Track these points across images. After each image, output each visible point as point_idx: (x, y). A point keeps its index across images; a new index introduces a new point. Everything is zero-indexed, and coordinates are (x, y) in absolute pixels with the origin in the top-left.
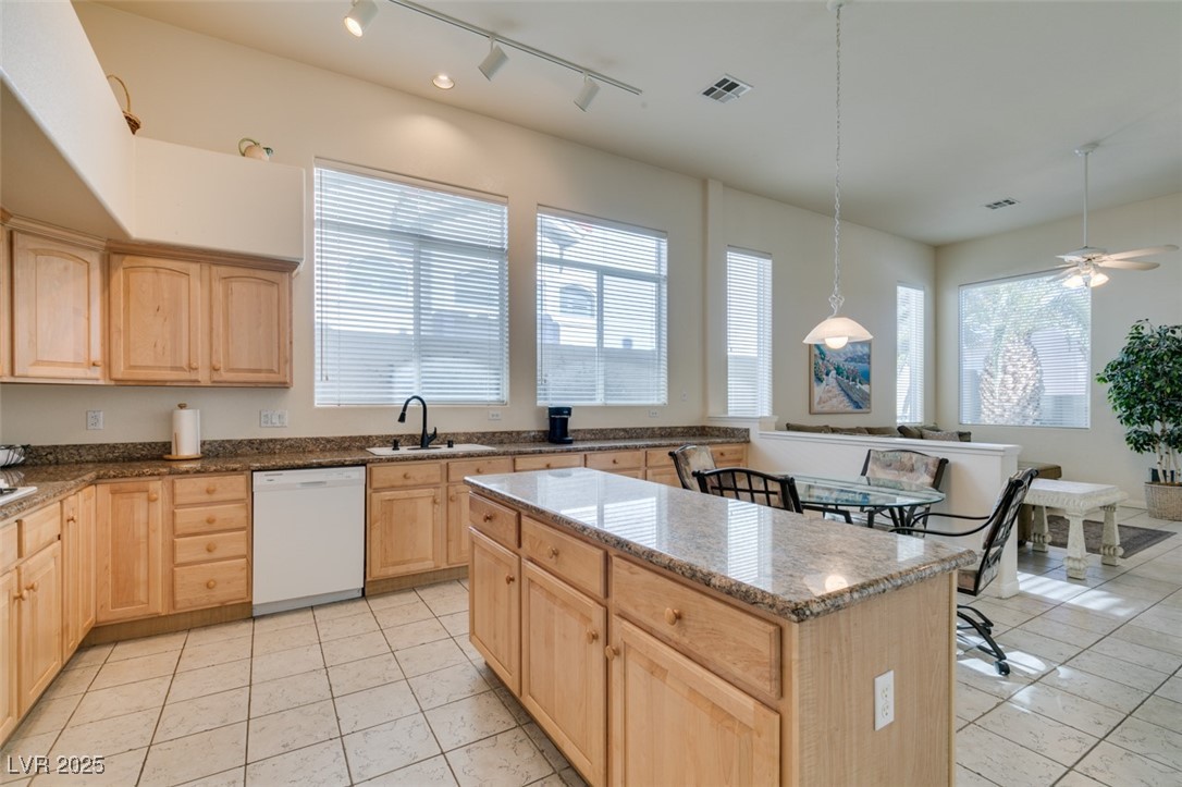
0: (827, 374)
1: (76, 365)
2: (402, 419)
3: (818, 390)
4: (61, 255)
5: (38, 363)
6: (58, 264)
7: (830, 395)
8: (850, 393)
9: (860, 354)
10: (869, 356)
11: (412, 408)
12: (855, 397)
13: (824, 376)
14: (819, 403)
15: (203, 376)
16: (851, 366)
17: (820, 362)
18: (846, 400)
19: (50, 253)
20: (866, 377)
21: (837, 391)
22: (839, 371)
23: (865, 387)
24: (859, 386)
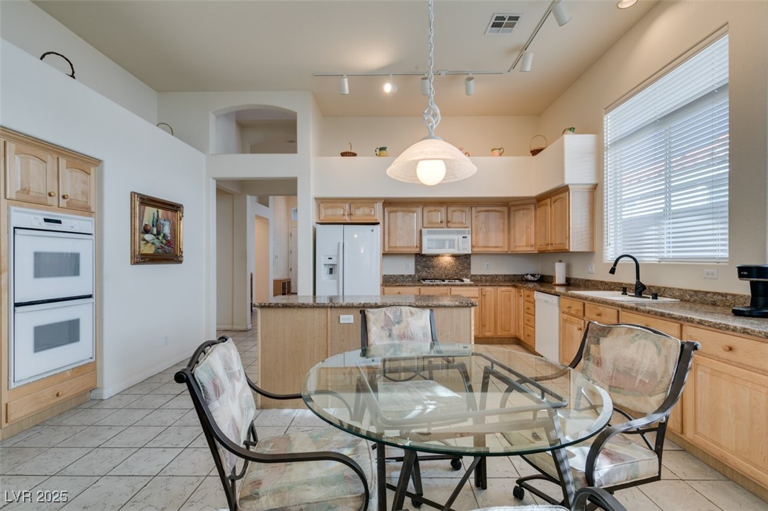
1: (527, 246)
2: (612, 271)
4: (523, 209)
5: (516, 247)
6: (521, 212)
11: (622, 264)
15: (550, 248)
19: (520, 210)
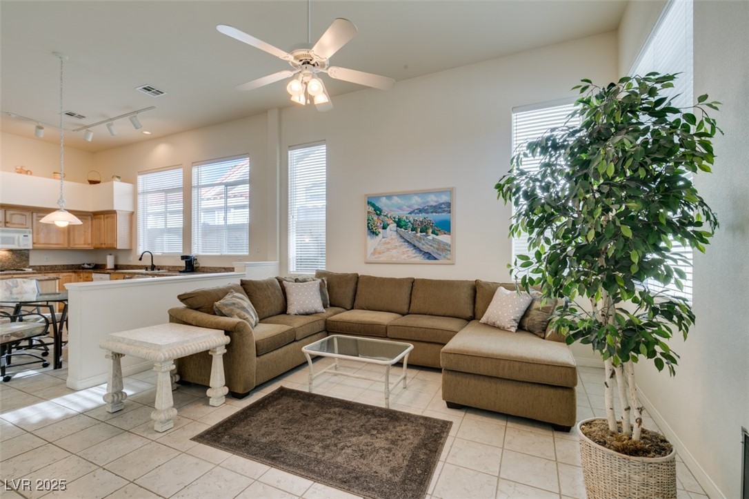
0: (384, 228)
3: (373, 242)
7: (389, 246)
8: (417, 244)
9: (434, 204)
10: (449, 205)
12: (425, 248)
13: (381, 230)
14: (373, 254)
16: (420, 217)
17: (375, 218)
18: (411, 251)
20: (446, 227)
21: (398, 242)
22: (399, 224)
23: (443, 238)
24: (431, 236)
